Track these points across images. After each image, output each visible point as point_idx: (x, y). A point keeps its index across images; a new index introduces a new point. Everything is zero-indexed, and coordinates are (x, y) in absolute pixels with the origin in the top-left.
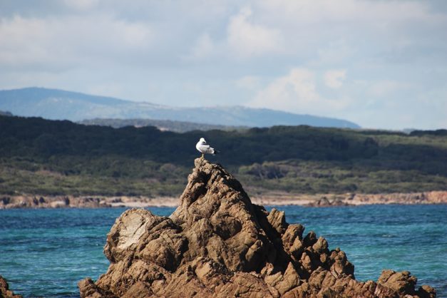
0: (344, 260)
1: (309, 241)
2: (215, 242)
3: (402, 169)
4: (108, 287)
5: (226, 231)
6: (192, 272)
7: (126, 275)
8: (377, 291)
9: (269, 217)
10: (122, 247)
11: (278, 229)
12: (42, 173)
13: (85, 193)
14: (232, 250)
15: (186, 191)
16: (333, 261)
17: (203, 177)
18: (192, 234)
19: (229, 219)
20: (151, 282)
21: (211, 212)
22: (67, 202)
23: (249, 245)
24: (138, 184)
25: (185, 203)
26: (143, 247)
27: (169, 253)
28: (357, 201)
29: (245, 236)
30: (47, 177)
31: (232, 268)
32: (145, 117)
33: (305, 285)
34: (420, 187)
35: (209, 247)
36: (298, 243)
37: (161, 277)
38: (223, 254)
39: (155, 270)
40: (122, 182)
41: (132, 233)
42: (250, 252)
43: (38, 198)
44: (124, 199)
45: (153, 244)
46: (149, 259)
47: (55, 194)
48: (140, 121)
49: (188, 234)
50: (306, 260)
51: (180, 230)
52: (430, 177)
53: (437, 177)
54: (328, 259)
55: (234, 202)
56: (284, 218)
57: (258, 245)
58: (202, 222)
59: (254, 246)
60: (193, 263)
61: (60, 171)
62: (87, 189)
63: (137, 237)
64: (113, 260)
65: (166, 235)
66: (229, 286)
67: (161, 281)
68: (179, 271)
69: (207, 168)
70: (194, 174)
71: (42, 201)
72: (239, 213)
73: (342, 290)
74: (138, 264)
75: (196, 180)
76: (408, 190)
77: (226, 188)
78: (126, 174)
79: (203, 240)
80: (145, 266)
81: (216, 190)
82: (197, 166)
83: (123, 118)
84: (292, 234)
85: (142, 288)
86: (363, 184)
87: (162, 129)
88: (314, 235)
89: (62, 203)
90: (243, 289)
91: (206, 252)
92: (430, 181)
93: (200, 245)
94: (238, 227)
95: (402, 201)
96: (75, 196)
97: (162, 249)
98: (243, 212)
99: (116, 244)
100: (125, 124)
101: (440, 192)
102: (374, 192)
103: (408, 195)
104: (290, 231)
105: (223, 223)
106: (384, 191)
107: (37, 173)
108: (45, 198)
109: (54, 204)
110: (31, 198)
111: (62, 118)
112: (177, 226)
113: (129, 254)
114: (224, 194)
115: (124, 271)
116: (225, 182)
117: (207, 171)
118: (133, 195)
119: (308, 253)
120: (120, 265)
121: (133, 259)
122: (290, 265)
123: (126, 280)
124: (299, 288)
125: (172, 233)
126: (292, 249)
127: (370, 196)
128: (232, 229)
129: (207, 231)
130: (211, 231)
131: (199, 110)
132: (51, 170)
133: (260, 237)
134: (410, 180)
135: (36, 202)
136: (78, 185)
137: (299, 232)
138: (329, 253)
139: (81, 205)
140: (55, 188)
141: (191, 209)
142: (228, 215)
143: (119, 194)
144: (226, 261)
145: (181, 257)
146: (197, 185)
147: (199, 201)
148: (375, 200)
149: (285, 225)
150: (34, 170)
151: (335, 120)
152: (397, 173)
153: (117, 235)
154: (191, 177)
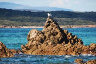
0: (81, 41)
1: (73, 36)
2: (52, 37)
3: (84, 20)
4: (28, 47)
5: (54, 34)
6: (47, 43)
7: (32, 44)
8: (90, 48)
9: (64, 31)
10: (31, 38)
11: (66, 34)
12: (6, 21)
13: (15, 25)
14: (56, 38)
15: (45, 25)
16: (79, 41)
17: (49, 22)
18: (47, 35)
19: (55, 32)
20: (37, 46)
21: (51, 30)
22: (11, 27)
23: (60, 37)
24: (27, 23)
25: (45, 28)
26: (36, 38)
27: (42, 39)
28: (74, 27)
29: (59, 35)
30: (7, 22)
31: (56, 43)
32: (28, 9)
33: (73, 47)
34: (87, 24)
35: (50, 38)
36: (71, 37)
37: (40, 45)
38: (54, 39)
39: (38, 43)
40: (23, 23)
41: (33, 35)
42: (60, 39)
43: (5, 26)
44: (24, 26)
45: (38, 37)
46: (37, 41)
47: (9, 25)
48: (27, 10)
49: (46, 35)
50: (72, 41)
51: (44, 34)
52: (90, 22)
53: (91, 22)
54: (77, 40)
55: (56, 27)
56: (67, 31)
57: (62, 37)
58: (49, 32)
59: (61, 38)
60: (47, 41)
61: (10, 20)
62: (15, 24)
63: (34, 35)
64: (29, 41)
65: (41, 35)
66: (56, 47)
67: (40, 46)
68: (44, 43)
69: (50, 20)
70: (47, 21)
71: (6, 27)
72: (57, 30)
73: (82, 48)
74: (34, 42)
75: (47, 23)
76: (85, 25)
77: (54, 24)
78: (24, 21)
79: (49, 36)
80: (36, 42)
81: (52, 25)
82: (48, 19)
83: (23, 9)
84: (69, 35)
85: (36, 47)
86: (75, 23)
87: (32, 11)
88: (74, 35)
89: (10, 27)
90: (59, 48)
91: (50, 39)
92: (89, 23)
93: (49, 37)
94: (57, 33)
95: (83, 27)
96: (13, 26)
97: (40, 38)
98: (58, 30)
99: (29, 37)
100: (24, 10)
101: (92, 25)
102: (77, 25)
103: (85, 26)
104: (69, 34)
105: (54, 32)
106: (79, 25)
107: (5, 21)
108: (7, 26)
109: (8, 27)
110: (3, 26)
111: (10, 9)
112: (43, 33)
113: (32, 39)
114: (54, 26)
115: (31, 43)
116: (54, 23)
117: (50, 21)
118: (26, 25)
119: (73, 39)
120: (30, 42)
121: (33, 40)
122: (69, 42)
123: (32, 45)
124: (72, 47)
125: (42, 34)
126: (69, 38)
127: (76, 26)
128: (56, 34)
129: (50, 34)
130: (51, 34)
131: (40, 7)
132: (8, 20)
133: (62, 36)
134: (85, 22)
135: (5, 27)
136: (14, 23)
137: (71, 34)
138: (78, 39)
139: (14, 28)
140: (9, 24)
141: (46, 29)
142: (55, 31)
143: (22, 25)
144: (54, 41)
145: (44, 40)
146: (48, 24)
147: (48, 27)
148: (78, 27)
149: (68, 33)
150: (4, 20)
151: (69, 9)
152: (82, 21)
153: (30, 35)
154: (46, 22)
